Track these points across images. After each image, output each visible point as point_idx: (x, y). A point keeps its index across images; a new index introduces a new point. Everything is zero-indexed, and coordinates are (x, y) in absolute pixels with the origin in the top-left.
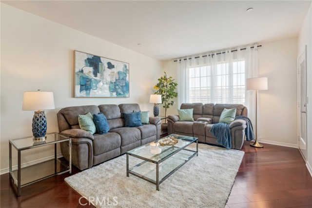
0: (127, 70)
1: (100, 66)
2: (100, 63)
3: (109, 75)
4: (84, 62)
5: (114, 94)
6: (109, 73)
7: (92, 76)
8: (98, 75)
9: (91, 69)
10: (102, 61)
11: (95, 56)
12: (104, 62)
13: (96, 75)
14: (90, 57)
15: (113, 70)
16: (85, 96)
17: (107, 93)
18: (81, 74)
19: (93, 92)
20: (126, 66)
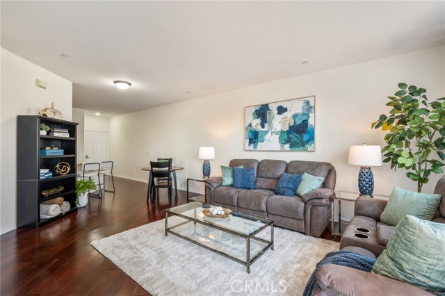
0: (311, 107)
1: (268, 115)
2: (268, 112)
3: (280, 123)
4: (252, 116)
5: (287, 146)
6: (280, 120)
7: (259, 128)
8: (266, 125)
9: (259, 121)
10: (270, 108)
11: (262, 105)
12: (273, 108)
13: (263, 127)
14: (258, 108)
15: (285, 114)
16: (253, 149)
17: (277, 145)
18: (249, 128)
19: (260, 145)
20: (308, 103)
